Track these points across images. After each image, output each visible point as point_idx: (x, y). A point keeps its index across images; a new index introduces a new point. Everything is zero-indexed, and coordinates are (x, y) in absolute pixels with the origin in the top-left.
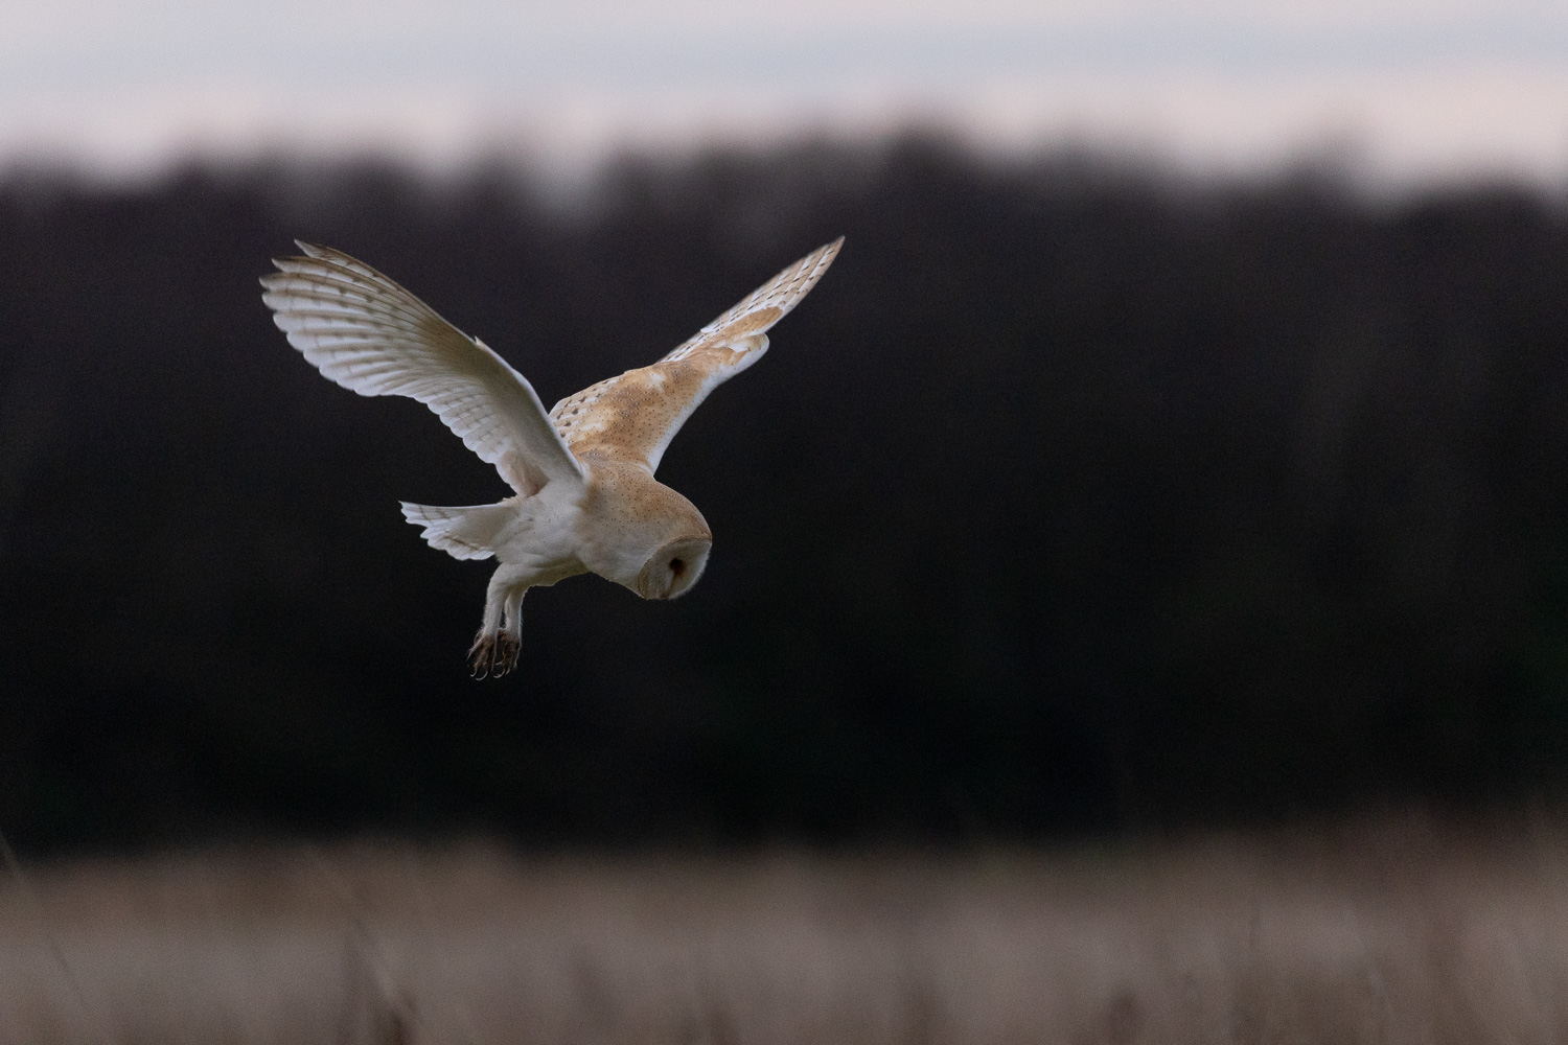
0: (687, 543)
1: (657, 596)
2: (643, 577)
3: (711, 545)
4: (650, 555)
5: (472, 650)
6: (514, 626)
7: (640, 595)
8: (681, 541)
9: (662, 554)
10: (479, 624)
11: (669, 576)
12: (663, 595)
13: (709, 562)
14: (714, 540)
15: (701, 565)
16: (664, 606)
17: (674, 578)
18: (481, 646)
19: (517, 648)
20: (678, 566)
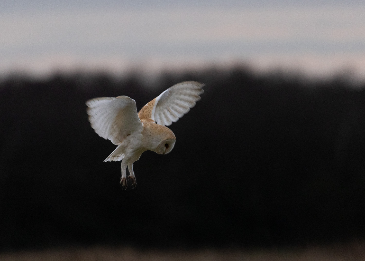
0: (169, 140)
1: (162, 153)
2: (158, 148)
3: (176, 141)
4: (160, 143)
5: (121, 182)
6: (132, 174)
7: (157, 153)
8: (168, 139)
9: (163, 142)
10: (121, 176)
11: (165, 148)
12: (163, 153)
13: (175, 145)
14: (177, 139)
15: (173, 146)
16: (163, 156)
17: (166, 149)
18: (123, 180)
19: (135, 179)
20: (167, 145)
